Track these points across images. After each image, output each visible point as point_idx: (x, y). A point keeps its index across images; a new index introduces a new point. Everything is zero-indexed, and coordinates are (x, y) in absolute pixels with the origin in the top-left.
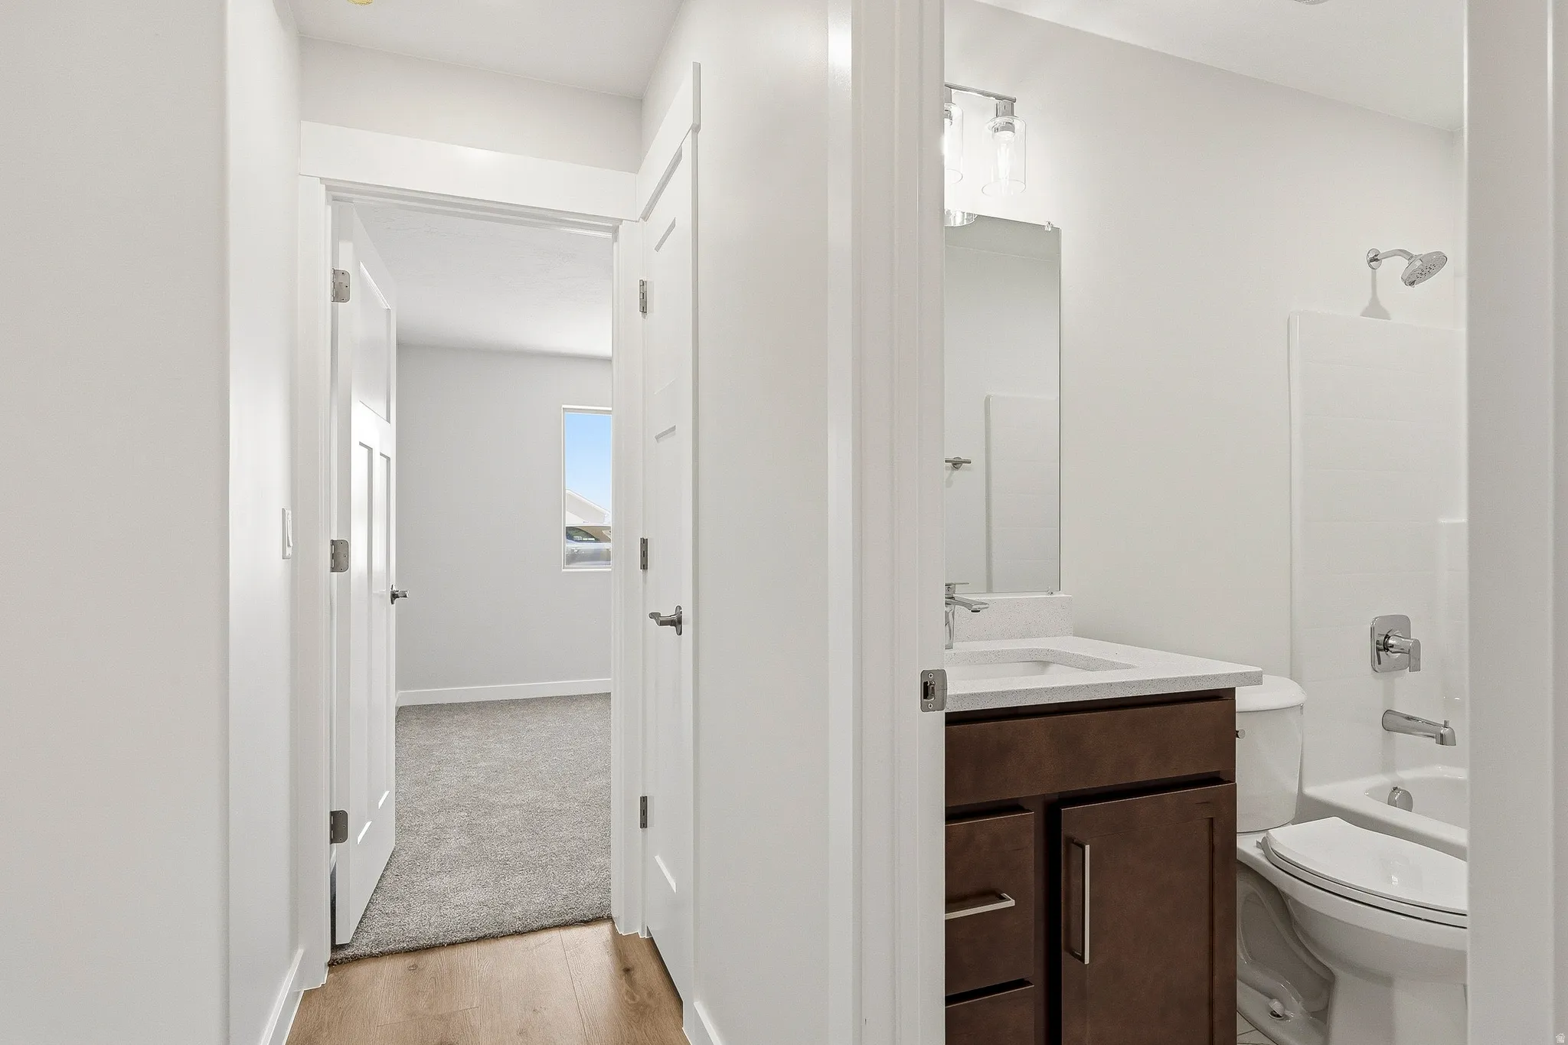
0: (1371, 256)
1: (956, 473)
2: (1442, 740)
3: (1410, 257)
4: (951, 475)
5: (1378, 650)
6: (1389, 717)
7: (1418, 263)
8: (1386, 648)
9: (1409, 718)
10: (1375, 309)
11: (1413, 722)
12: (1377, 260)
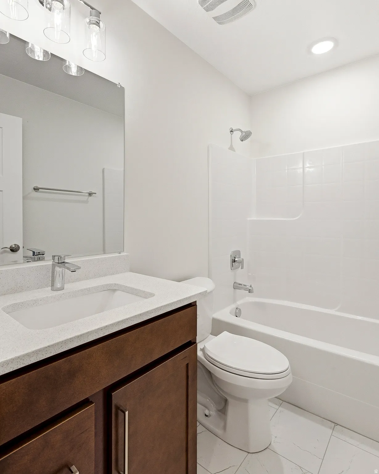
0: (231, 130)
1: (90, 198)
2: (250, 291)
3: (242, 132)
4: (88, 199)
5: (232, 262)
6: (235, 284)
7: (244, 134)
8: (234, 261)
9: (240, 284)
10: (231, 148)
11: (240, 286)
12: (232, 131)
